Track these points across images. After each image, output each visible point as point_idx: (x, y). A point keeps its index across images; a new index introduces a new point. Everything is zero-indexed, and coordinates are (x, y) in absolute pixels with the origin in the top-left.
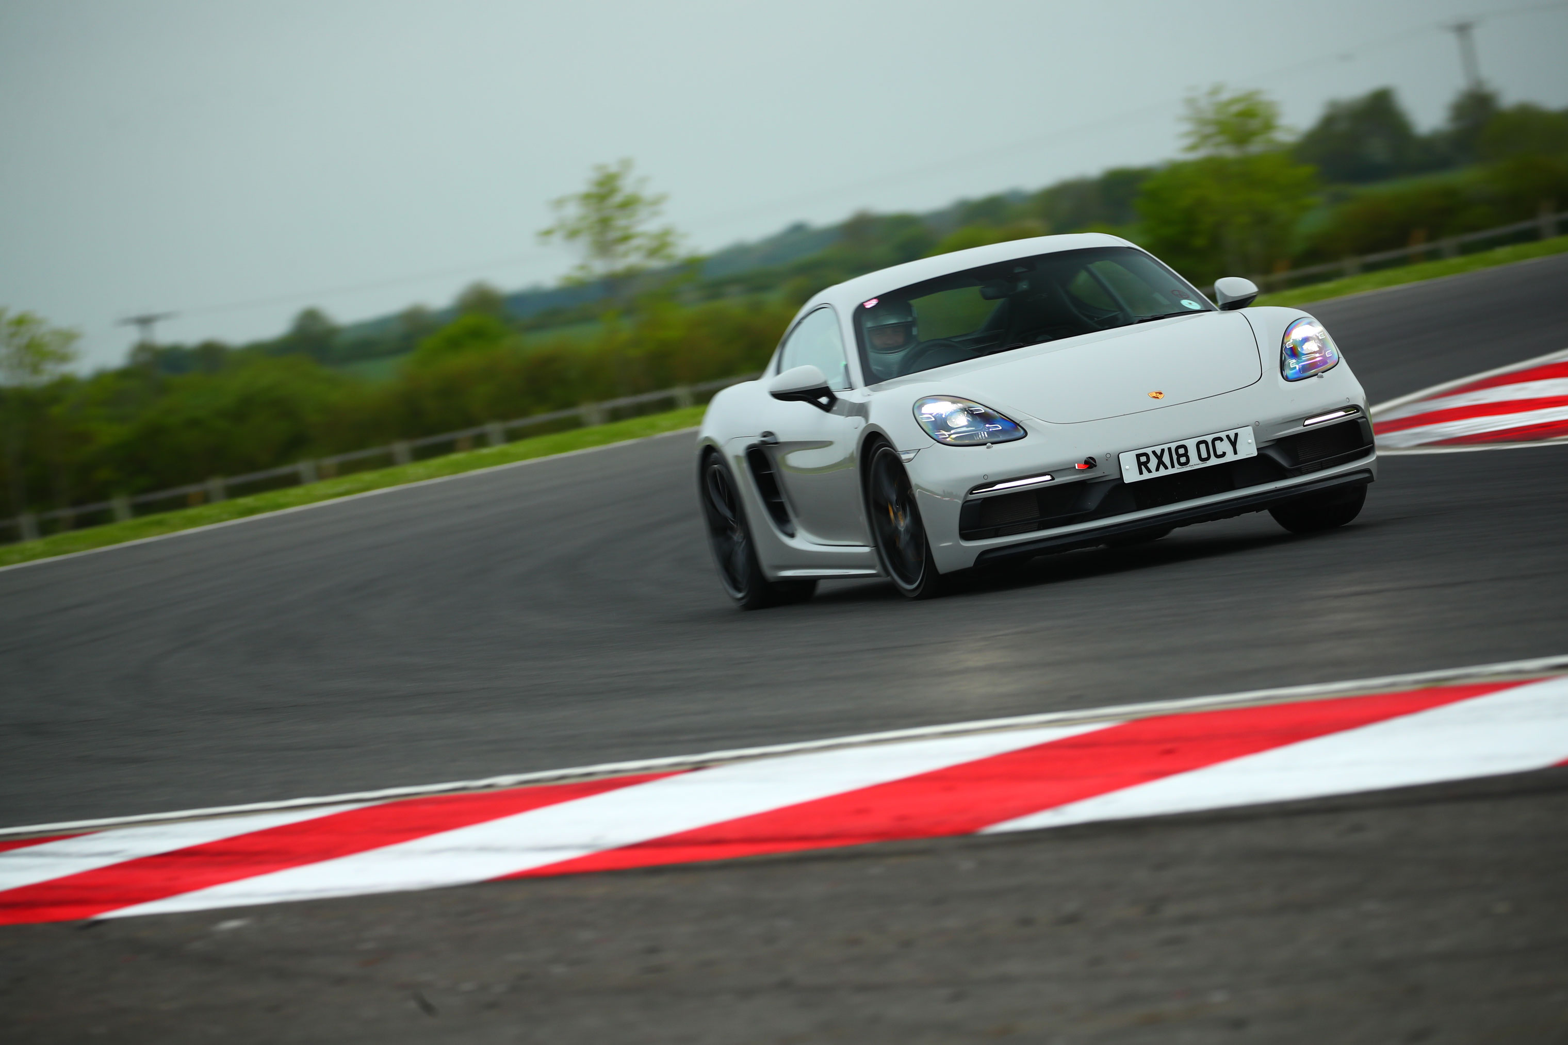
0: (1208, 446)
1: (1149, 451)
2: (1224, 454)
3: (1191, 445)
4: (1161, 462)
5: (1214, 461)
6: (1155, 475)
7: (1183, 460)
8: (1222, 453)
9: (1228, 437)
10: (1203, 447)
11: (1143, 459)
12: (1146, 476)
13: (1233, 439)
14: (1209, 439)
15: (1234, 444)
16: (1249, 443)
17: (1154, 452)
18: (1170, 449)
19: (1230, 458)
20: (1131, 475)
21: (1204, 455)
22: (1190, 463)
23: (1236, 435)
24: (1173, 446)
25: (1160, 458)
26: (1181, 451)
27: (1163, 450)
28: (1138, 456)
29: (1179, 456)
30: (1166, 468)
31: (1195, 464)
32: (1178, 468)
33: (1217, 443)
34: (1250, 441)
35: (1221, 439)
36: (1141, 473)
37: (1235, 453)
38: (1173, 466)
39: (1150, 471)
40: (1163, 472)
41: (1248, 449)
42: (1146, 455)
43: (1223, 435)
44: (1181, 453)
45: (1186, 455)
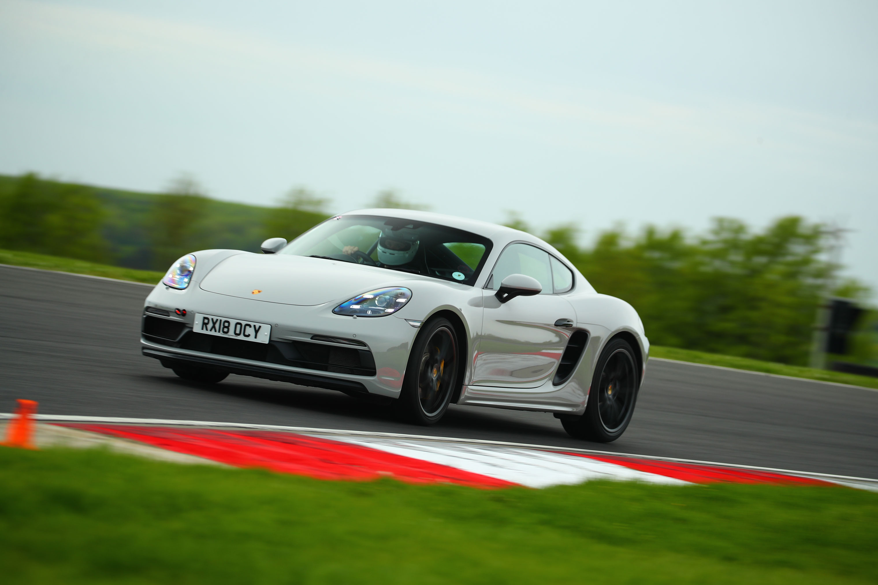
0: (242, 327)
1: (210, 317)
2: (248, 336)
3: (233, 322)
4: (214, 327)
5: (241, 337)
6: (208, 333)
7: (226, 330)
8: (247, 334)
9: (255, 326)
10: (239, 326)
11: (206, 321)
12: (204, 332)
13: (257, 328)
14: (244, 323)
15: (257, 331)
16: (266, 335)
17: (212, 319)
18: (221, 320)
19: (251, 339)
20: (197, 328)
21: (238, 332)
22: (229, 334)
23: (260, 327)
24: (223, 319)
25: (214, 323)
26: (226, 324)
27: (217, 320)
28: (205, 318)
29: (225, 327)
30: (216, 331)
31: (231, 335)
32: (222, 334)
33: (247, 327)
34: (266, 333)
35: (250, 326)
36: (202, 329)
37: (256, 337)
38: (219, 332)
39: (207, 330)
40: (213, 333)
41: (263, 338)
42: (207, 319)
43: (252, 324)
44: (226, 325)
45: (228, 327)
